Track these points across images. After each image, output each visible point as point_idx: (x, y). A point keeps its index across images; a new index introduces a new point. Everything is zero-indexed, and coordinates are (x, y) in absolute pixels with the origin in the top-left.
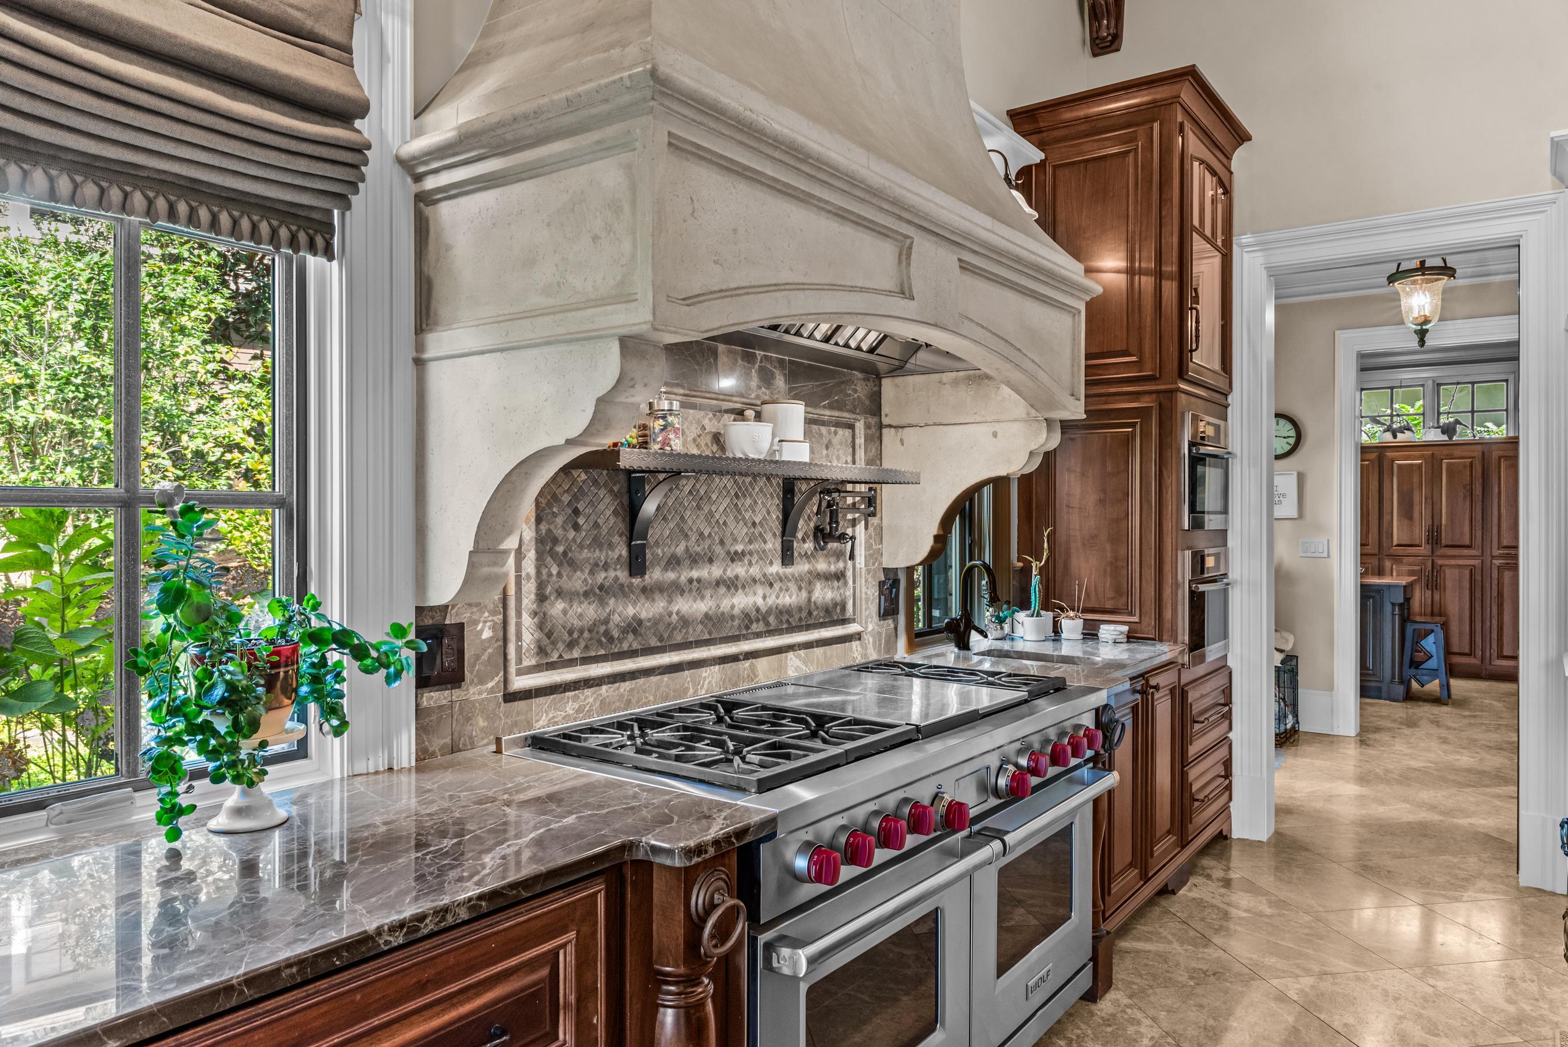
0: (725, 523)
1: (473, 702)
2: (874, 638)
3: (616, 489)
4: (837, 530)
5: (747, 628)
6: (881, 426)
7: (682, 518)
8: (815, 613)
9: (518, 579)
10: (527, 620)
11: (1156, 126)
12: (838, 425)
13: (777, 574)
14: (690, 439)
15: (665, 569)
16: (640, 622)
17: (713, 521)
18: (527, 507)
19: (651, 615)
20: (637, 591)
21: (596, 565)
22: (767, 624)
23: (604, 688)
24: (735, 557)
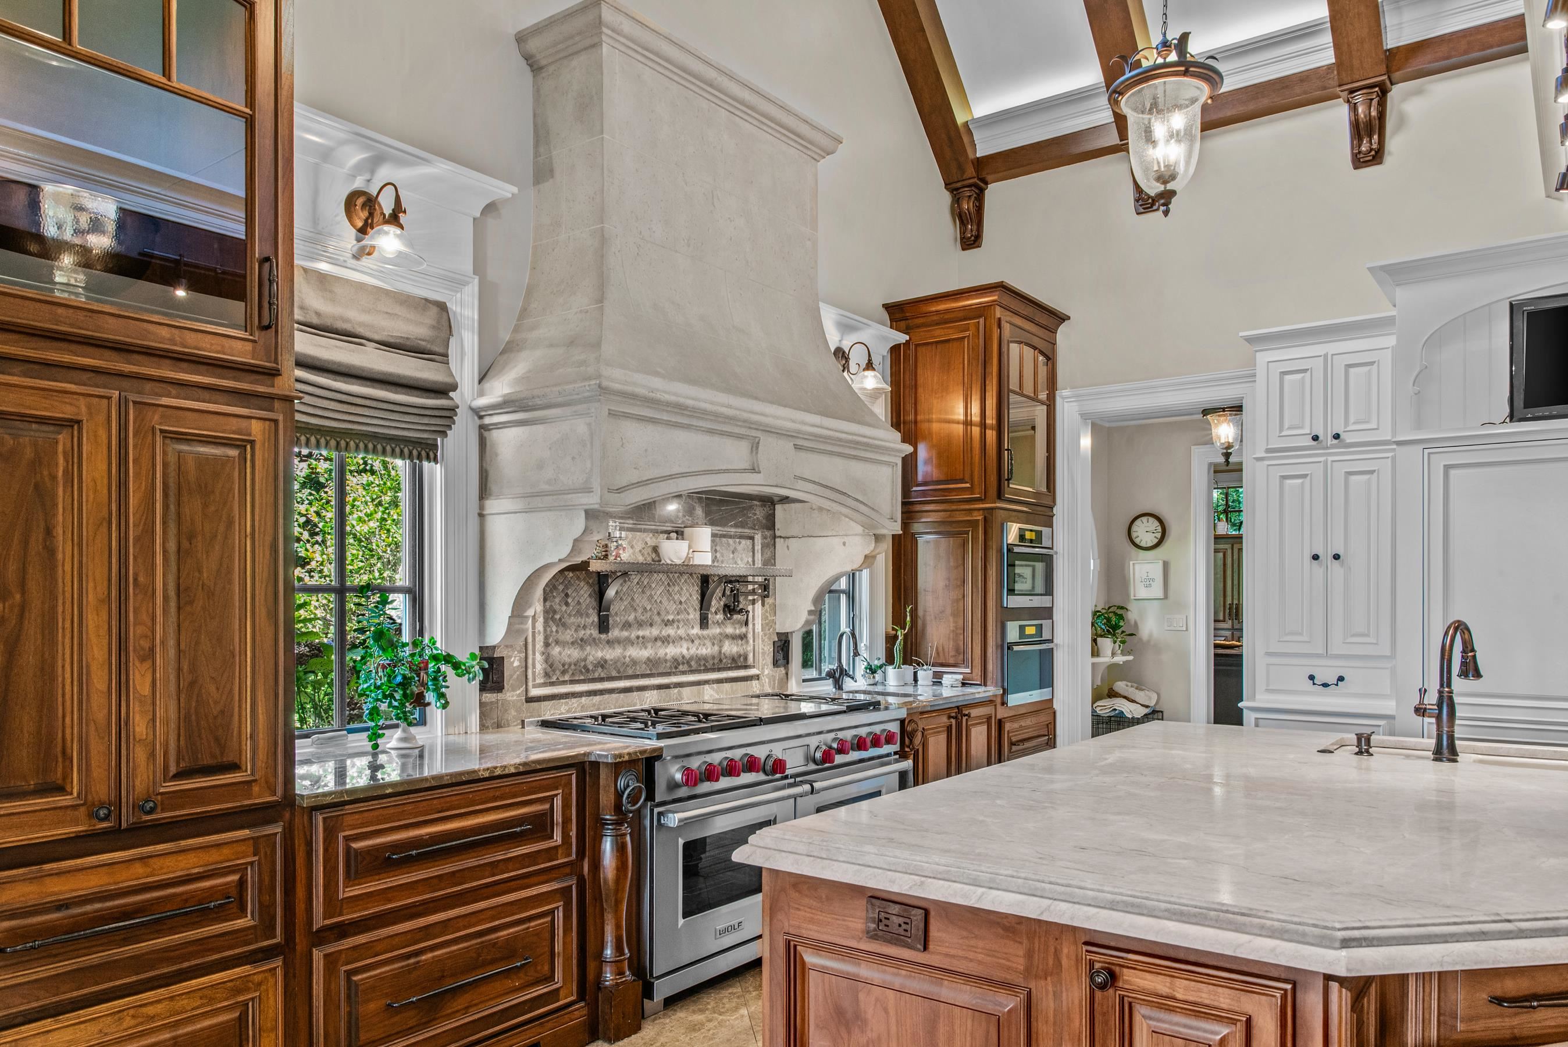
0: (660, 602)
1: (509, 701)
2: (770, 679)
3: (591, 581)
4: (738, 606)
5: (676, 668)
6: (775, 537)
7: (633, 599)
8: (724, 661)
9: (534, 633)
10: (539, 657)
11: (982, 320)
12: (741, 537)
13: (697, 634)
14: (637, 550)
15: (622, 629)
16: (606, 661)
17: (653, 601)
18: (539, 592)
19: (612, 657)
20: (604, 643)
21: (579, 626)
22: (690, 666)
23: (583, 698)
24: (667, 623)
